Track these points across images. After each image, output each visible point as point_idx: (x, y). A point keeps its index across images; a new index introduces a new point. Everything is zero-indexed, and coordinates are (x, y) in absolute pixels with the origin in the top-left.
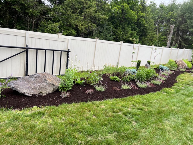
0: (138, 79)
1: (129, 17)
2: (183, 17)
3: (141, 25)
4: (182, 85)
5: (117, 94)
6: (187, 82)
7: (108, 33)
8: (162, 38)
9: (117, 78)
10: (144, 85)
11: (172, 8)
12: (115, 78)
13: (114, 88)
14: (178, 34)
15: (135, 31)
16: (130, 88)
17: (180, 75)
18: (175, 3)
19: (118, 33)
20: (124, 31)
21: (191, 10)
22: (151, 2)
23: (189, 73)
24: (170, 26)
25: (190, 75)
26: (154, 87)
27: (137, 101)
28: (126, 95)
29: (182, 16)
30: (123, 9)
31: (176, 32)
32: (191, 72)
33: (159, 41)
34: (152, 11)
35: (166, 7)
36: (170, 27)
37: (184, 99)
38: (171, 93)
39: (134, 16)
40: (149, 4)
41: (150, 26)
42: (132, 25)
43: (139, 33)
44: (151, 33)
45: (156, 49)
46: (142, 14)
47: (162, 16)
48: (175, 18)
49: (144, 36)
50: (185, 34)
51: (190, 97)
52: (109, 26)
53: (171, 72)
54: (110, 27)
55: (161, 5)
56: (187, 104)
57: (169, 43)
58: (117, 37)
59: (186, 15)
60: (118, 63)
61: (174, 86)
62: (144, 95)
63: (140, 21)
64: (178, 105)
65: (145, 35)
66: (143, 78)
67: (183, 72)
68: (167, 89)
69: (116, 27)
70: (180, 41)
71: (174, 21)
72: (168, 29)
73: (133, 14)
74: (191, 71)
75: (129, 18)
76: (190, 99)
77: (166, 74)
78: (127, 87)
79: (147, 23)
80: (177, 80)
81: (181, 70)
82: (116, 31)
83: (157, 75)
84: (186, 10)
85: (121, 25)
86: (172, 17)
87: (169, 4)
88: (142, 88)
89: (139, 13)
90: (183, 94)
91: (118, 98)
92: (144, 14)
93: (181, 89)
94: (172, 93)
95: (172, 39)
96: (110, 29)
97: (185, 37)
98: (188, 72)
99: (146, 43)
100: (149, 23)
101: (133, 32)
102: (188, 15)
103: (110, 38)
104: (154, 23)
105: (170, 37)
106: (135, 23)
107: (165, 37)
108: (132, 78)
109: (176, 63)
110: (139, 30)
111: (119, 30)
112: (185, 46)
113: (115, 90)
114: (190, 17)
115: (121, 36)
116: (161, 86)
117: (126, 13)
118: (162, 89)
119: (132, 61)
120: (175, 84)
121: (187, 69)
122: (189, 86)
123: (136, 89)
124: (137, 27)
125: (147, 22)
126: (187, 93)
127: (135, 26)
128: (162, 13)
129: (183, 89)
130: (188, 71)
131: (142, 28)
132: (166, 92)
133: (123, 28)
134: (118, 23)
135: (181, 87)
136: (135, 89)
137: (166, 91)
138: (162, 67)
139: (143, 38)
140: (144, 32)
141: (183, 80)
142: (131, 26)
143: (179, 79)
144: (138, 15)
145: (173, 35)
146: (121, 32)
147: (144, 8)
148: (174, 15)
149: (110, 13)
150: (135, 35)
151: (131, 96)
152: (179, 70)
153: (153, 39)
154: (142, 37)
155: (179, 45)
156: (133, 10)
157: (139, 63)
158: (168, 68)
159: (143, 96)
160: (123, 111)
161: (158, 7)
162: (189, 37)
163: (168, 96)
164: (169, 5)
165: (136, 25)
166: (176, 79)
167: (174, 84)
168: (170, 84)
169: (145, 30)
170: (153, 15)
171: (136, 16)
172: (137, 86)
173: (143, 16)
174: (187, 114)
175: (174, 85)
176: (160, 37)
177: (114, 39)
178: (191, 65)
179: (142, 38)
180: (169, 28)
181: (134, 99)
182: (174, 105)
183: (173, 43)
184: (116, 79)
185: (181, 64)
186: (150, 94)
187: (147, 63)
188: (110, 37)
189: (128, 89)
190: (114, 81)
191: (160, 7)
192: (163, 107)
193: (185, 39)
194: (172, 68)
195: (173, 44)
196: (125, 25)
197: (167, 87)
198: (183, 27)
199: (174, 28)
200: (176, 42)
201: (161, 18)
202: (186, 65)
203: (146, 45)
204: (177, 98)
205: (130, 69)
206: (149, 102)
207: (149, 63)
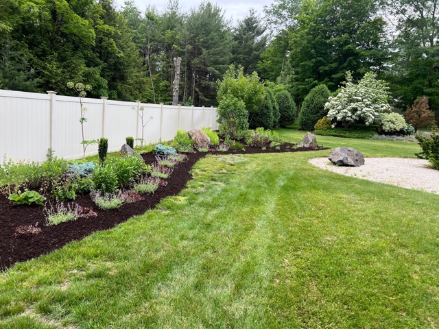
0: (98, 187)
1: (75, 31)
2: (195, 42)
3: (108, 53)
4: (202, 183)
5: (29, 245)
6: (211, 174)
7: (19, 70)
8: (161, 84)
9: (35, 196)
10: (115, 202)
11: (172, 21)
12: (27, 198)
13: (19, 230)
14: (190, 78)
15: (96, 68)
16: (76, 219)
17: (198, 162)
18: (175, 13)
19: (50, 72)
20: (65, 67)
21: (206, 30)
22: (126, 3)
23: (215, 156)
24: (173, 61)
25: (216, 158)
26: (141, 201)
27: (92, 250)
28: (60, 241)
29: (192, 41)
30: (55, 11)
31: (186, 74)
32: (217, 152)
33: (155, 92)
34: (132, 25)
35: (160, 19)
36: (173, 63)
37: (204, 217)
38: (178, 207)
39: (86, 30)
40: (122, 7)
41: (130, 57)
42: (86, 52)
43: (108, 73)
44: (134, 74)
45: (142, 109)
46: (106, 27)
47: (154, 37)
48: (180, 45)
49: (120, 80)
50: (203, 77)
51: (214, 208)
52: (19, 53)
53: (180, 158)
54: (22, 55)
55: (149, 13)
56: (208, 226)
57: (175, 94)
58: (48, 82)
59: (199, 40)
60: (50, 151)
61: (186, 188)
62: (113, 230)
63: (104, 44)
64: (191, 234)
65: (123, 78)
66: (111, 184)
67: (203, 155)
68: (170, 200)
69: (42, 55)
70: (196, 92)
71: (179, 48)
72: (170, 66)
73: (82, 25)
74: (219, 150)
75: (75, 35)
76: (215, 212)
77: (171, 164)
78: (66, 217)
79: (123, 51)
80: (193, 174)
81: (200, 150)
82: (43, 65)
83: (148, 168)
84: (197, 28)
85: (56, 50)
86: (174, 40)
87: (164, 12)
88: (110, 209)
89: (100, 25)
90: (201, 205)
91: (30, 258)
92: (112, 29)
93: (199, 193)
94: (181, 208)
95: (181, 88)
96: (23, 59)
97: (204, 83)
98: (214, 153)
99: (128, 95)
100: (126, 51)
101: (91, 69)
102: (202, 40)
103: (28, 83)
104: (140, 52)
105: (176, 83)
106: (93, 49)
107: (165, 82)
108: (82, 187)
109: (190, 137)
110: (105, 65)
111: (50, 64)
112: (205, 101)
113: (22, 237)
114: (206, 43)
115: (59, 79)
116: (157, 196)
117: (64, 22)
118: (158, 202)
119: (84, 142)
120: (189, 184)
121: (211, 147)
122: (213, 183)
123: (93, 217)
124: (100, 58)
125: (122, 48)
126: (209, 199)
127: (95, 55)
128: (153, 31)
129: (203, 193)
130: (213, 150)
131: (112, 61)
132: (169, 208)
133: (62, 59)
134: (44, 45)
135: (199, 188)
136: (90, 217)
137: (168, 205)
138: (162, 148)
139: (119, 85)
140: (119, 70)
141: (203, 171)
142: (84, 54)
143: (197, 171)
144: (96, 29)
145: (182, 79)
146: (59, 68)
147: (108, 14)
148: (177, 37)
149: (18, 18)
150: (98, 76)
151: (75, 243)
152: (197, 151)
153: (141, 88)
154: (116, 82)
155: (195, 99)
156: (83, 15)
157: (103, 146)
158: (175, 150)
159: (110, 233)
160: (40, 299)
161: (143, 16)
162: (210, 83)
163: (171, 218)
164: (165, 15)
165: (98, 54)
166: (190, 172)
167: (185, 183)
168: (178, 185)
169: (120, 67)
170: (136, 33)
171: (92, 30)
172: (96, 208)
173: (110, 34)
174: (209, 253)
175: (187, 186)
176: (156, 82)
177: (40, 87)
178: (218, 137)
179: (115, 84)
180: (171, 64)
181: (83, 249)
182: (182, 238)
183: (183, 94)
184: (31, 200)
185: (199, 138)
186: (130, 220)
187: (125, 142)
188: (25, 80)
189: (70, 222)
190: (26, 205)
191: (148, 17)
192: (157, 251)
193: (203, 88)
194: (182, 150)
195: (185, 97)
196: (65, 51)
197: (172, 194)
198: (197, 64)
199: (181, 64)
200: (190, 94)
201: (152, 42)
202: (209, 139)
203: (129, 101)
204: (190, 218)
205: (79, 164)
206: (123, 246)
207: (130, 142)
